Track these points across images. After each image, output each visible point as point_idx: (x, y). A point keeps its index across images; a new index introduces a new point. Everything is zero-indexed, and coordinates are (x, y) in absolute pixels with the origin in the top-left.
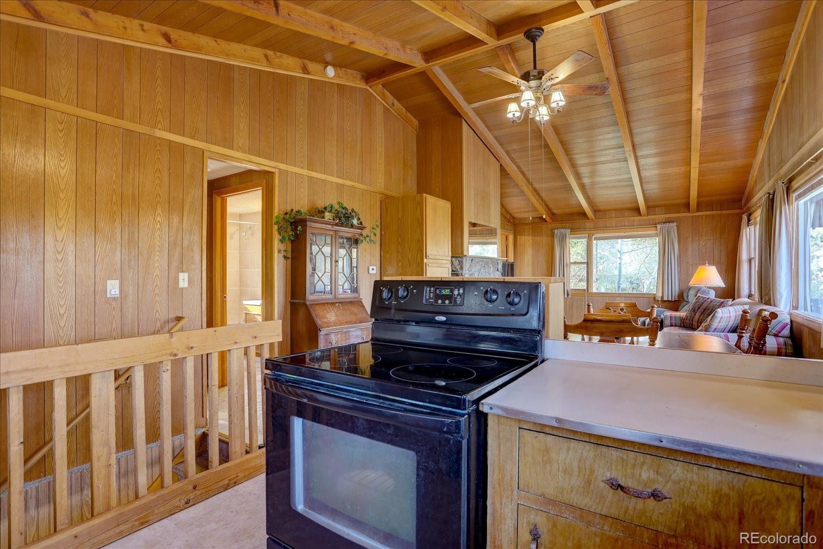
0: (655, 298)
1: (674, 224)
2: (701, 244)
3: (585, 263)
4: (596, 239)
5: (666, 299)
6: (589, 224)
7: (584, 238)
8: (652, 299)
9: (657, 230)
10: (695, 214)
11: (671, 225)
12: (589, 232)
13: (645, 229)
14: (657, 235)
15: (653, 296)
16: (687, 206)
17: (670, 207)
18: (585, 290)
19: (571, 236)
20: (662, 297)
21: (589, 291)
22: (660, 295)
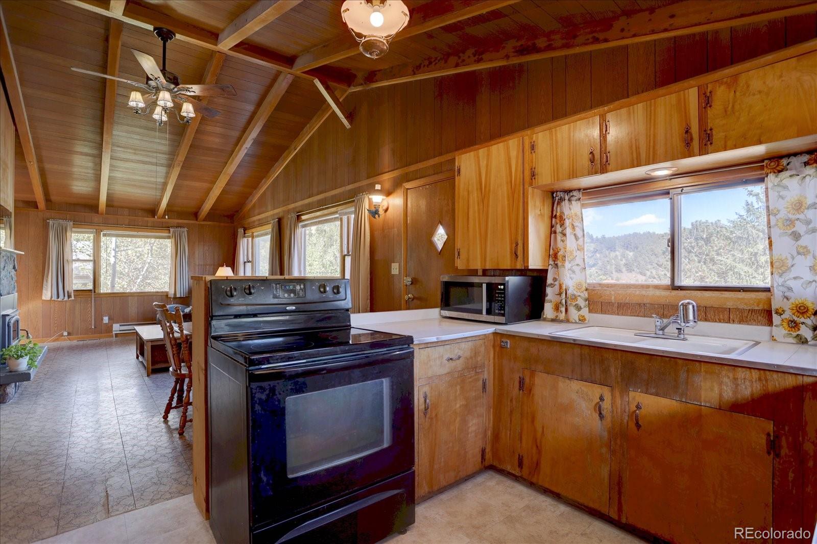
0: (167, 296)
1: (186, 229)
2: (205, 249)
3: (92, 261)
4: (105, 235)
5: (178, 296)
6: (96, 218)
7: (91, 233)
8: (165, 297)
9: (169, 232)
10: (202, 223)
11: (182, 229)
12: (97, 227)
13: (158, 230)
14: (169, 237)
15: (165, 294)
16: (196, 215)
17: (181, 214)
18: (90, 291)
19: (74, 229)
20: (175, 294)
21: (96, 291)
22: (173, 292)
